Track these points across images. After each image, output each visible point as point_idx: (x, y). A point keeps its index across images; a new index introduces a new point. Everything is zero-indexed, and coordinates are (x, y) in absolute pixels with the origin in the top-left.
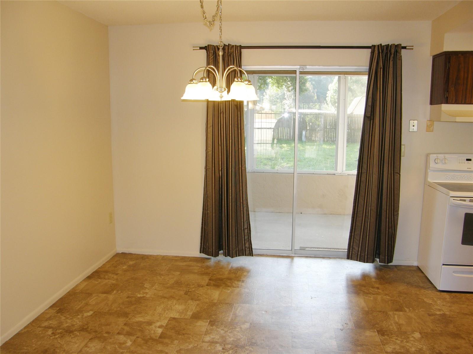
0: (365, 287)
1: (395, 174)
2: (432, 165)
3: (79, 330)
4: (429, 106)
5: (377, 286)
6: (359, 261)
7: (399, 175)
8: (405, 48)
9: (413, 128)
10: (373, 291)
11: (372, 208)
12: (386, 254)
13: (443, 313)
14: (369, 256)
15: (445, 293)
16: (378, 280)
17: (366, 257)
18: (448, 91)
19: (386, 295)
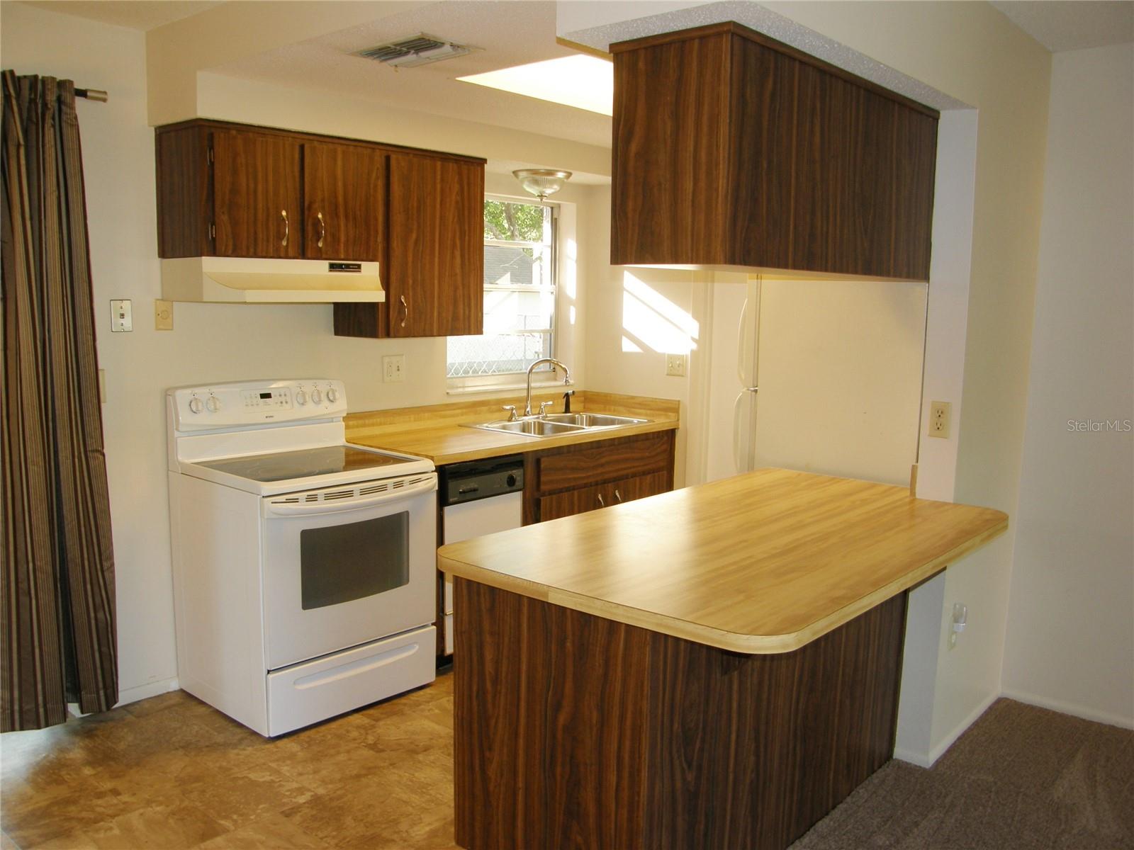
0: (75, 802)
1: (90, 454)
2: (185, 417)
4: (156, 261)
5: (108, 785)
6: (22, 729)
7: (101, 457)
8: (83, 93)
9: (122, 321)
10: (104, 807)
11: (38, 563)
12: (101, 685)
13: (312, 796)
14: (49, 706)
15: (285, 740)
16: (100, 769)
17: (41, 710)
18: (213, 224)
19: (149, 803)
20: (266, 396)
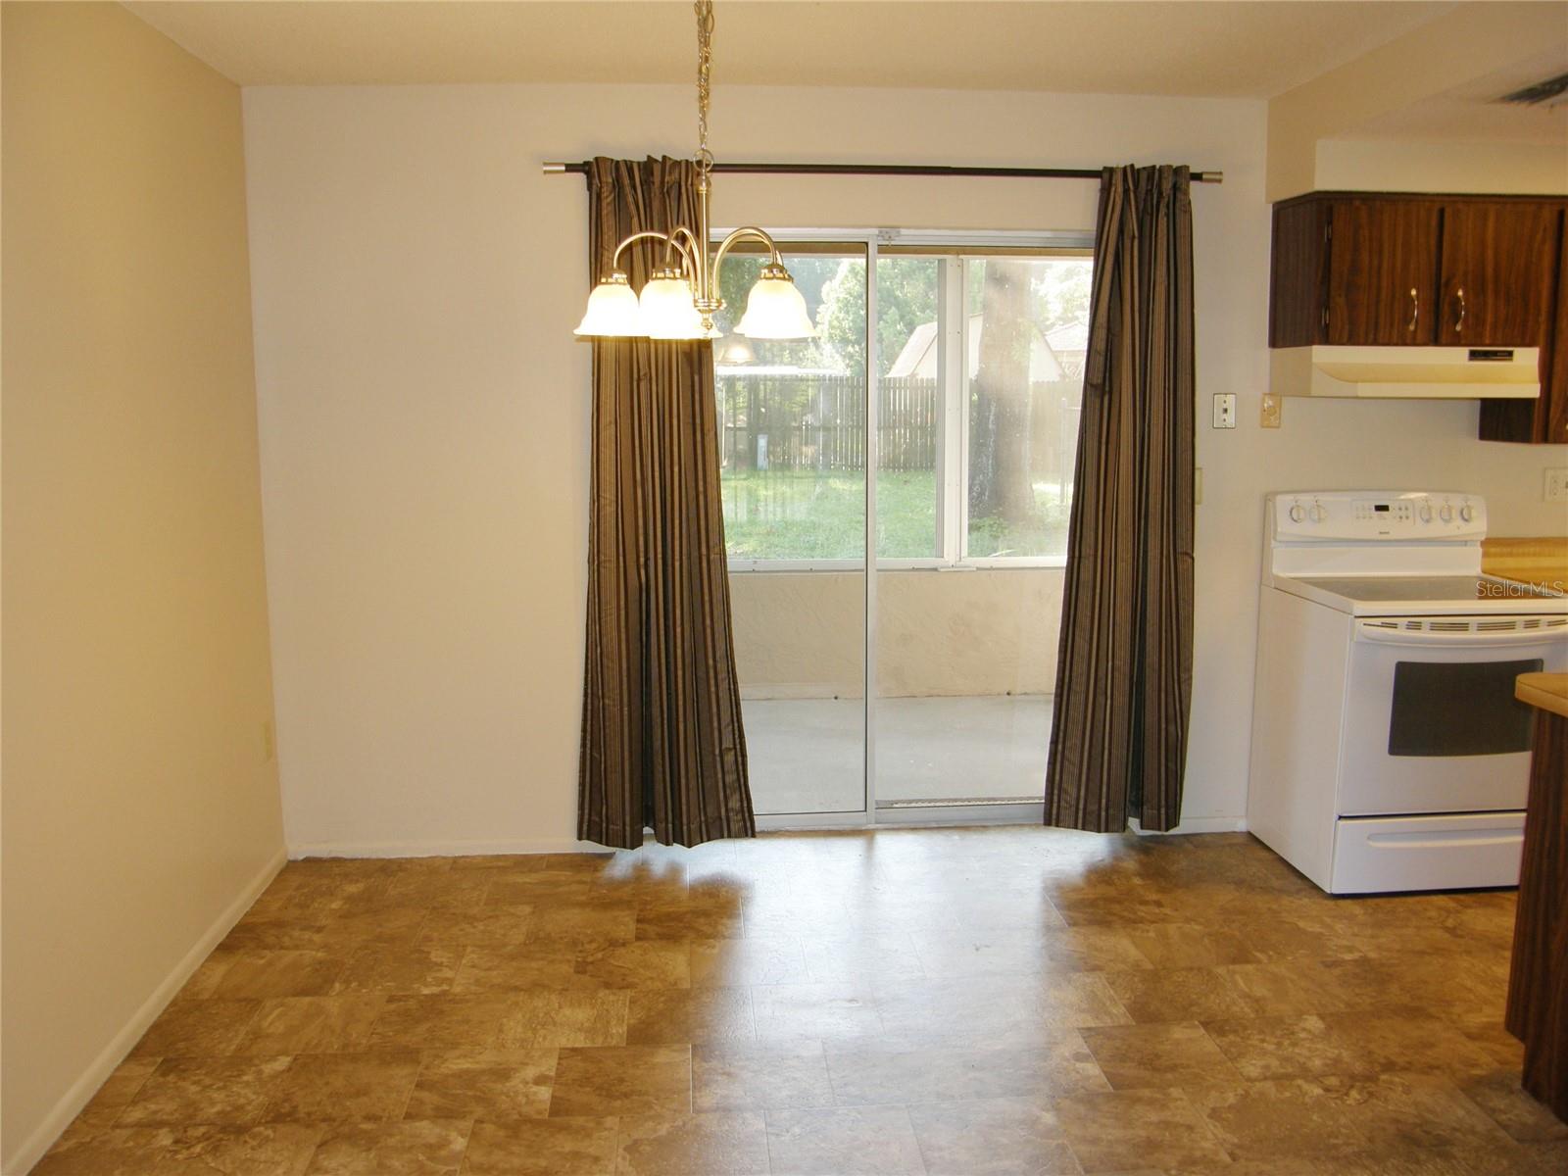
0: (1119, 902)
1: (1179, 556)
2: (1284, 526)
3: (267, 1122)
4: (1265, 352)
5: (1155, 897)
6: (1084, 829)
7: (1190, 560)
8: (1198, 177)
9: (1225, 416)
10: (1146, 913)
11: (1117, 662)
12: (1163, 802)
13: (1361, 957)
14: (1111, 811)
15: (1348, 902)
16: (1149, 882)
17: (1103, 814)
18: (1327, 308)
19: (1188, 920)
20: (1379, 508)
